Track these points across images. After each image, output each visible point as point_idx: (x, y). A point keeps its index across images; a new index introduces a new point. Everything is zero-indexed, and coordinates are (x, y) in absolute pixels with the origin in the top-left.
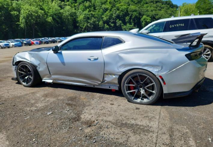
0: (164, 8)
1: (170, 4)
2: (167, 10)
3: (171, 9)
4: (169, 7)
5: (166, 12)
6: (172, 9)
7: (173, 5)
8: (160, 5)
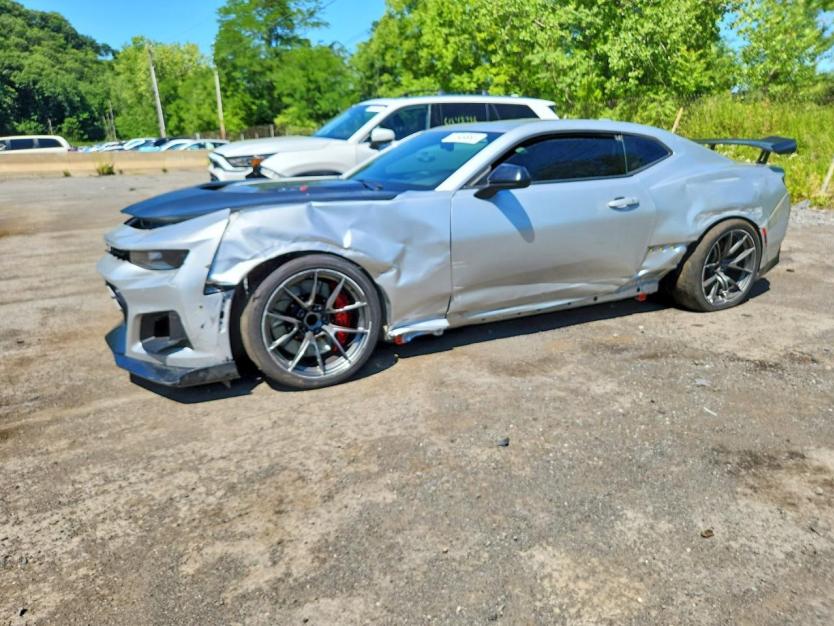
0: (44, 43)
1: (64, 30)
2: (59, 55)
3: (75, 51)
4: (62, 41)
5: (58, 61)
6: (81, 55)
7: (75, 36)
8: (18, 28)
